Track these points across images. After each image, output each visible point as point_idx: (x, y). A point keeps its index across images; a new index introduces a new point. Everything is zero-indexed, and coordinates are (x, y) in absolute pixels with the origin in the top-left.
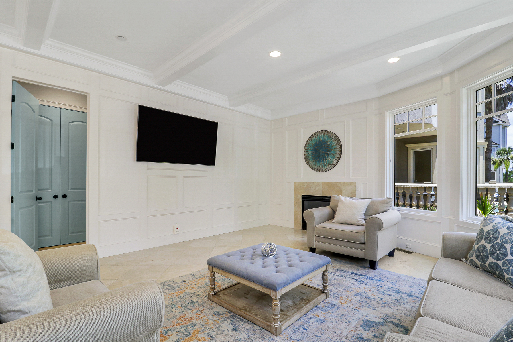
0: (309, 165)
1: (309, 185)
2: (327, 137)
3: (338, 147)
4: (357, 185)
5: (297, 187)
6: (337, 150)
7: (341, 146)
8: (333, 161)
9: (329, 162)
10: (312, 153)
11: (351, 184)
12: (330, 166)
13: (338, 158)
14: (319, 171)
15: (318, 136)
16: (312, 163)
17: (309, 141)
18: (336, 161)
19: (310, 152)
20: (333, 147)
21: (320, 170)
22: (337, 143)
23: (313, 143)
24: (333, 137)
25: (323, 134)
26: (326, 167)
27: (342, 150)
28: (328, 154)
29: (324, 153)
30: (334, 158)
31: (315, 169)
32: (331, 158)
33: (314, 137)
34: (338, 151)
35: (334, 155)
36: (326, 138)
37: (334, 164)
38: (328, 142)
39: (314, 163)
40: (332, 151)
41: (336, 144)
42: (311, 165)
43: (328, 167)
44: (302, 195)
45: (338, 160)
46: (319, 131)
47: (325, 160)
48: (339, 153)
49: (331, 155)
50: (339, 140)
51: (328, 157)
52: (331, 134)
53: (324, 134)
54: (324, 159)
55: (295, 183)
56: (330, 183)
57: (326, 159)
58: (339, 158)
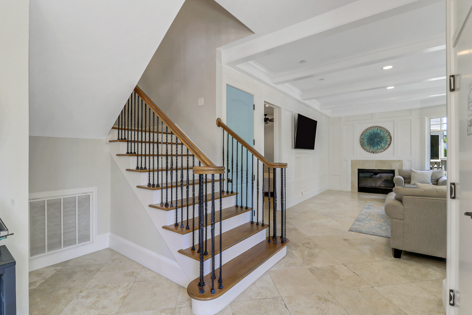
0: (365, 149)
1: (364, 162)
2: (380, 131)
3: (389, 137)
4: (404, 162)
5: (353, 163)
6: (388, 139)
7: (391, 137)
8: (385, 146)
9: (382, 147)
10: (368, 141)
11: (399, 161)
12: (383, 150)
13: (389, 144)
14: (373, 153)
15: (372, 130)
16: (368, 147)
17: (364, 133)
18: (387, 146)
19: (366, 140)
20: (385, 138)
21: (374, 152)
22: (388, 135)
23: (369, 134)
24: (385, 131)
25: (376, 129)
26: (379, 150)
27: (391, 140)
28: (381, 142)
29: (378, 141)
30: (386, 145)
31: (369, 152)
32: (383, 145)
33: (369, 130)
34: (389, 140)
35: (386, 142)
36: (379, 131)
37: (386, 148)
38: (381, 134)
39: (369, 147)
40: (384, 140)
41: (387, 135)
42: (366, 149)
43: (381, 150)
44: (358, 169)
45: (389, 146)
46: (373, 127)
47: (379, 146)
48: (390, 141)
49: (383, 143)
50: (389, 133)
51: (381, 144)
52: (383, 129)
53: (377, 129)
54: (377, 145)
55: (352, 161)
56: (382, 160)
57: (379, 145)
58: (389, 145)
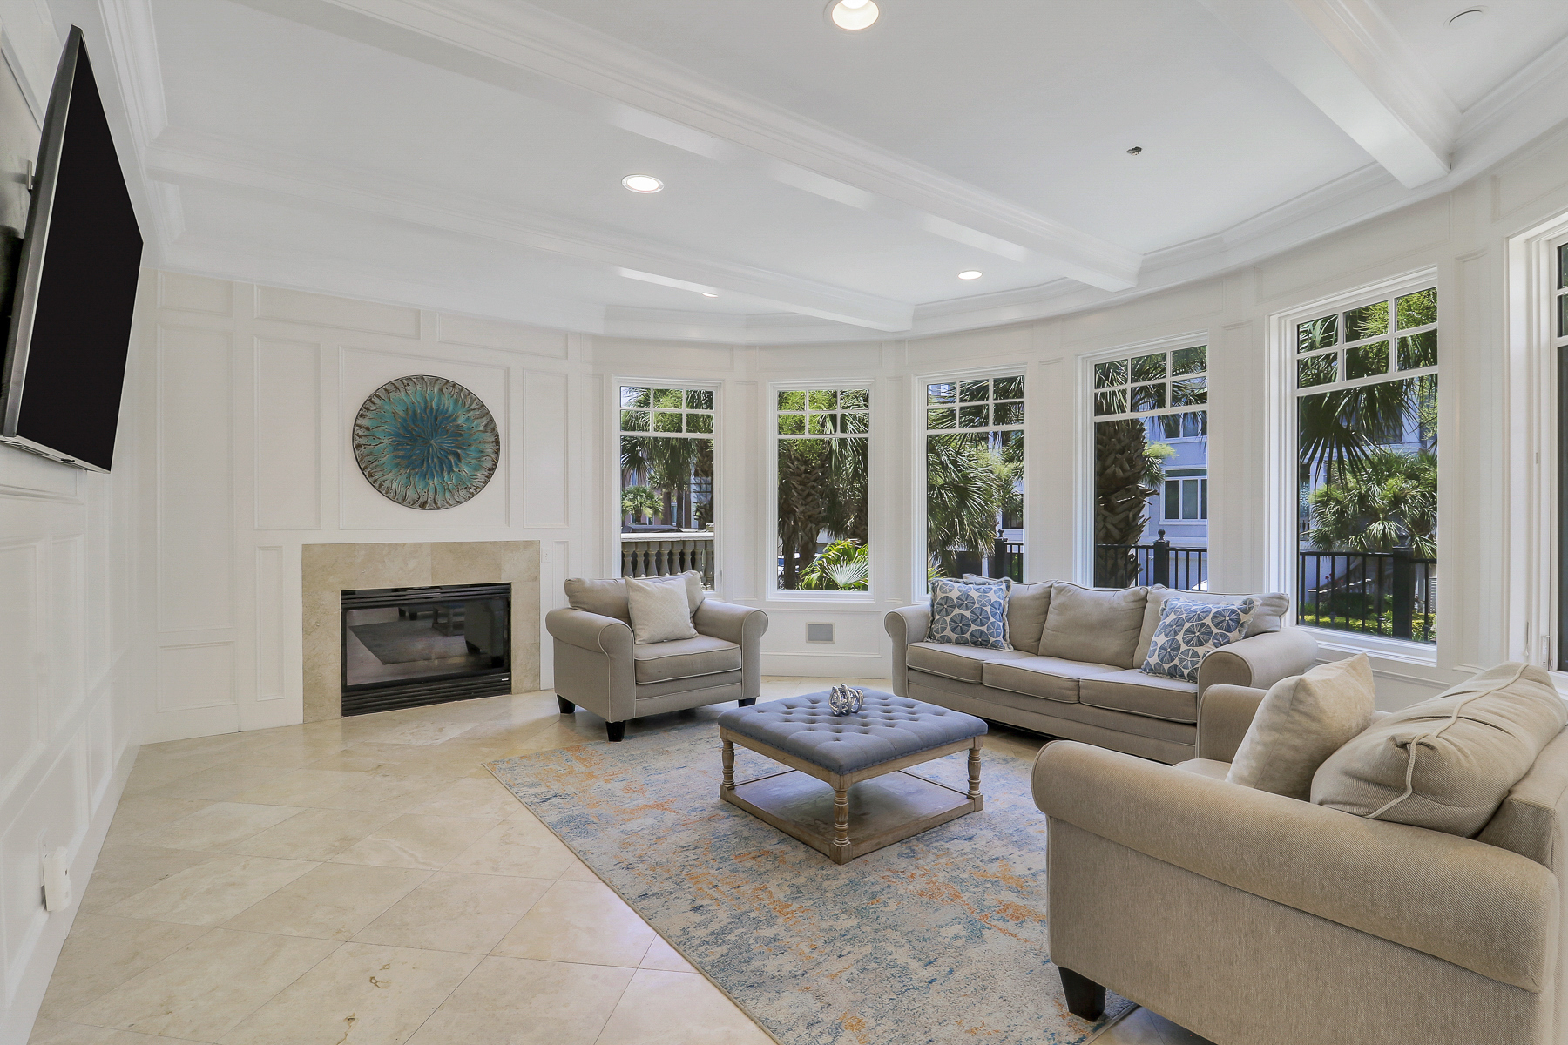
0: (380, 485)
1: (375, 551)
2: (452, 401)
3: (489, 437)
4: (543, 547)
5: (315, 561)
6: (487, 446)
7: (497, 435)
8: (473, 477)
9: (462, 480)
10: (396, 447)
11: (528, 544)
12: (463, 493)
13: (489, 470)
14: (423, 506)
15: (418, 393)
16: (396, 480)
17: (376, 400)
18: (482, 478)
19: (386, 441)
20: (475, 437)
21: (426, 503)
22: (486, 426)
23: (402, 413)
24: (474, 406)
25: (436, 389)
26: (448, 496)
27: (499, 450)
28: (458, 456)
29: (443, 450)
30: (477, 470)
31: (404, 500)
32: (466, 470)
33: (403, 393)
34: (489, 448)
35: (479, 459)
36: (448, 403)
37: (478, 488)
38: (457, 417)
39: (402, 479)
40: (472, 448)
41: (482, 428)
42: (386, 484)
43: (456, 496)
44: (344, 593)
45: (489, 477)
46: (422, 377)
47: (449, 473)
48: (493, 456)
49: (469, 460)
50: (492, 420)
51: (457, 465)
52: (465, 397)
53: (441, 390)
54: (442, 470)
55: (306, 548)
56: (461, 544)
57: (450, 470)
58: (492, 470)
